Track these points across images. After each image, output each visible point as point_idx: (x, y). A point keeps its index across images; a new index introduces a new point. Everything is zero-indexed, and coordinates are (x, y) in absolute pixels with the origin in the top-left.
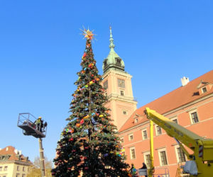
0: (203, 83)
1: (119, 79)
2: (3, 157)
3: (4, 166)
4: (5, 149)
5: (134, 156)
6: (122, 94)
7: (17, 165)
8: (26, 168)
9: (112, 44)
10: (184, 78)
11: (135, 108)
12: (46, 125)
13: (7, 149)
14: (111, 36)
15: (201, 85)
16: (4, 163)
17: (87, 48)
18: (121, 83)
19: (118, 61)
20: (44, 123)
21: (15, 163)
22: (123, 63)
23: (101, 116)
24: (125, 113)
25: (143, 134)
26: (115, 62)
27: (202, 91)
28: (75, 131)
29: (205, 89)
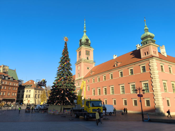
0: (117, 62)
1: (86, 51)
2: (28, 86)
3: (29, 90)
4: (29, 81)
5: (89, 89)
6: (88, 59)
7: (35, 90)
8: (40, 91)
9: (85, 30)
10: (115, 55)
11: (94, 66)
12: (46, 82)
13: (30, 82)
14: (85, 25)
15: (116, 63)
16: (29, 89)
17: (65, 47)
18: (88, 53)
19: (87, 40)
20: (45, 81)
21: (35, 89)
22: (90, 42)
23: (68, 77)
24: (88, 68)
25: (93, 80)
26: (85, 41)
27: (116, 66)
28: (58, 83)
29: (117, 65)
